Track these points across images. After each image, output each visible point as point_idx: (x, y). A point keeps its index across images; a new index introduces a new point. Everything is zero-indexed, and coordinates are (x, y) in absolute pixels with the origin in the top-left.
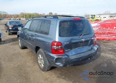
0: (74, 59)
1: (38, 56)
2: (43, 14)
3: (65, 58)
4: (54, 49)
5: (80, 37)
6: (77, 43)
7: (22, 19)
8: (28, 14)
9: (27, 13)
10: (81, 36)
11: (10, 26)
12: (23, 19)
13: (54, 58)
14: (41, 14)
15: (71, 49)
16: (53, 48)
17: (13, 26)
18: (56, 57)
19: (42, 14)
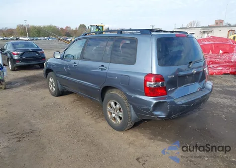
0: (183, 104)
1: (108, 105)
2: (67, 27)
3: (170, 102)
4: (150, 88)
5: (190, 66)
6: (184, 76)
7: (22, 39)
8: (34, 28)
9: (31, 27)
10: (191, 64)
11: (15, 52)
12: (24, 39)
13: (150, 103)
14: (62, 28)
15: (176, 87)
16: (148, 86)
17: (21, 53)
18: (155, 102)
19: (64, 28)
